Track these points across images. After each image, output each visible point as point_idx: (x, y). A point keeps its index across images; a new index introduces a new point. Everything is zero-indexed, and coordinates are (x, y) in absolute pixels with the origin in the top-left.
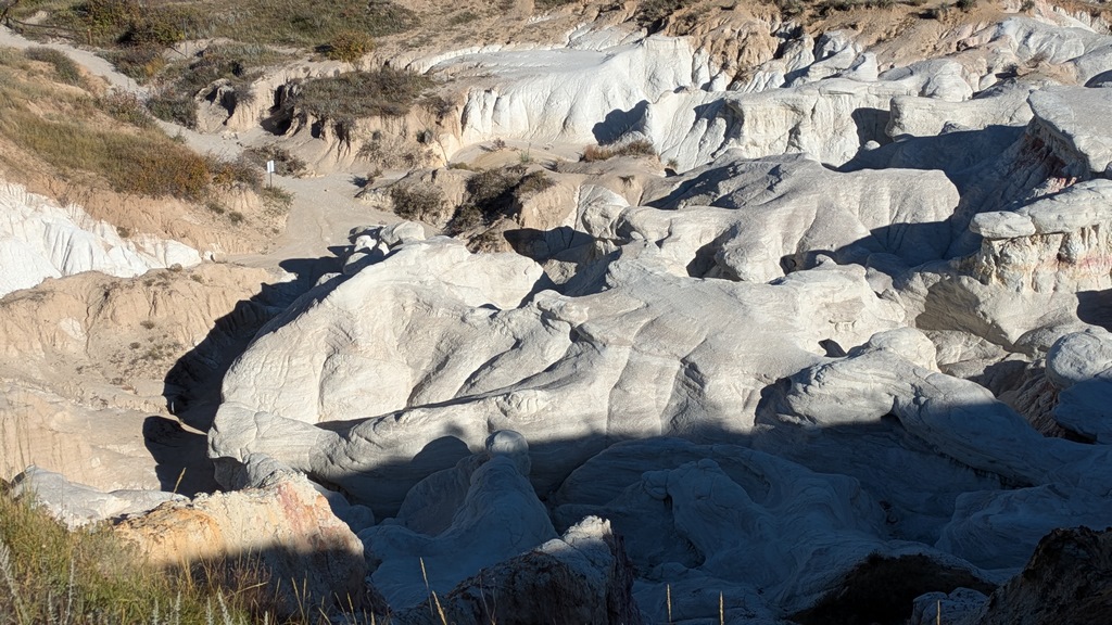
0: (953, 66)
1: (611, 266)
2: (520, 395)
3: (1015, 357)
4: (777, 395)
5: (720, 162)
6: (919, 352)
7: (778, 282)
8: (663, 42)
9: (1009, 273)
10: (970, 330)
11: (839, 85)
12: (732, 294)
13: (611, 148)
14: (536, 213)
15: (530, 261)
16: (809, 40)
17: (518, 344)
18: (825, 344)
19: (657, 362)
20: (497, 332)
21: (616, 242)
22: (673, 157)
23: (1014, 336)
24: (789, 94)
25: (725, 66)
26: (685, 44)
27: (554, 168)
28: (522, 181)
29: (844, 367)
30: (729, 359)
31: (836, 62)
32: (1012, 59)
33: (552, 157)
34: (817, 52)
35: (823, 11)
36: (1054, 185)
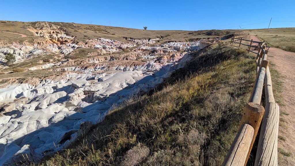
0: (62, 80)
1: (22, 113)
2: (11, 134)
3: (77, 107)
4: (50, 120)
5: (36, 97)
6: (66, 110)
7: (47, 108)
8: (23, 85)
9: (74, 99)
10: (71, 106)
11: (49, 85)
12: (41, 111)
13: (19, 99)
14: (7, 110)
15: (8, 116)
16: (44, 81)
17: (9, 127)
18: (55, 113)
19: (33, 122)
20: (5, 127)
21: (22, 110)
22: (29, 97)
23: (76, 105)
24: (43, 87)
25: (33, 86)
26: (26, 84)
27: (10, 103)
28: (4, 106)
29: (57, 114)
30: (43, 118)
31: (48, 82)
32: (69, 78)
33: (9, 102)
34: (45, 82)
35: (45, 77)
36: (76, 89)
